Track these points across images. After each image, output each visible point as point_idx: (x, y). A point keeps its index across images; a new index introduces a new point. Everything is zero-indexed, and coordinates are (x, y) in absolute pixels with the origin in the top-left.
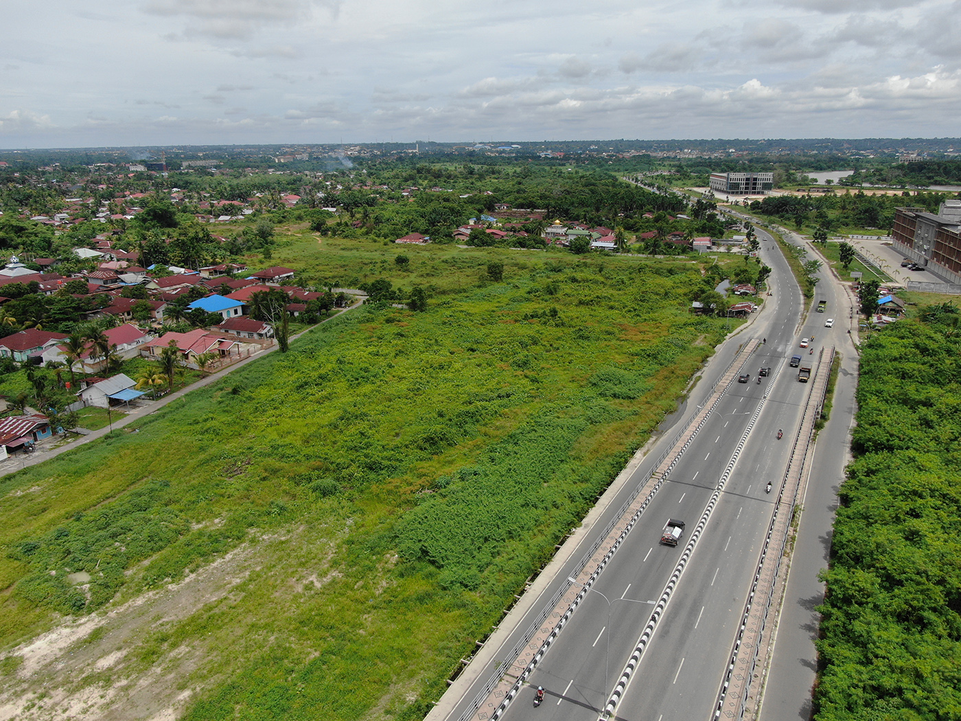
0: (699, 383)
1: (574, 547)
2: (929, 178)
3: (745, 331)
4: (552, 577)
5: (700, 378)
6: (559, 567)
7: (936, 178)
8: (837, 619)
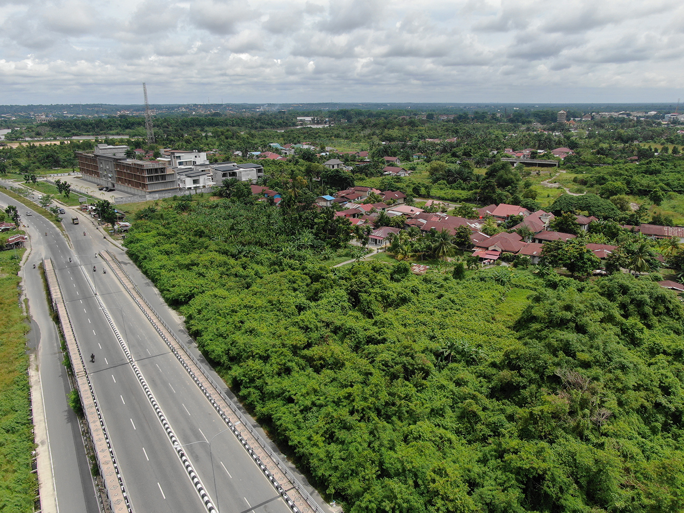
0: (30, 303)
1: (48, 463)
2: (68, 131)
3: (30, 256)
4: (53, 494)
5: (26, 301)
6: (51, 483)
7: (73, 131)
8: (254, 393)
